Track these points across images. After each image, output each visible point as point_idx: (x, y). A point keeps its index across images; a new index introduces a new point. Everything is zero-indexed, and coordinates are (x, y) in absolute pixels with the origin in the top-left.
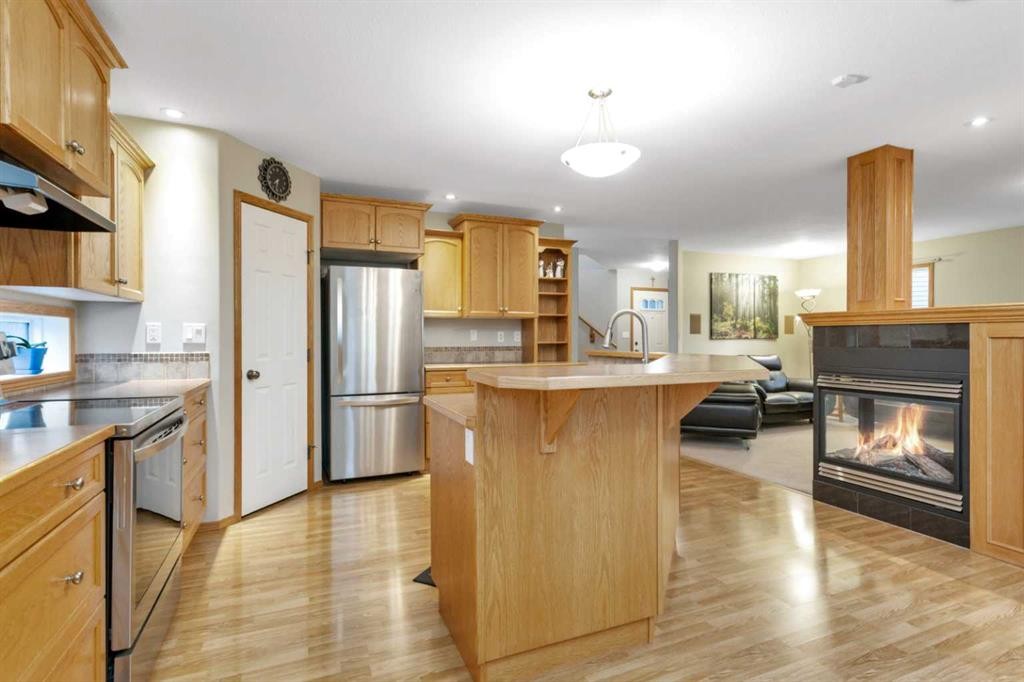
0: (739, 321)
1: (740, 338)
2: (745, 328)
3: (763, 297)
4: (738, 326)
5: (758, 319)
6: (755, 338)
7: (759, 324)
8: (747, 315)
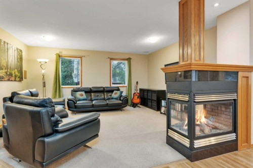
0: (9, 70)
1: (9, 80)
2: (11, 75)
3: (18, 59)
4: (8, 73)
5: (16, 70)
6: (15, 80)
7: (17, 73)
8: (12, 68)
